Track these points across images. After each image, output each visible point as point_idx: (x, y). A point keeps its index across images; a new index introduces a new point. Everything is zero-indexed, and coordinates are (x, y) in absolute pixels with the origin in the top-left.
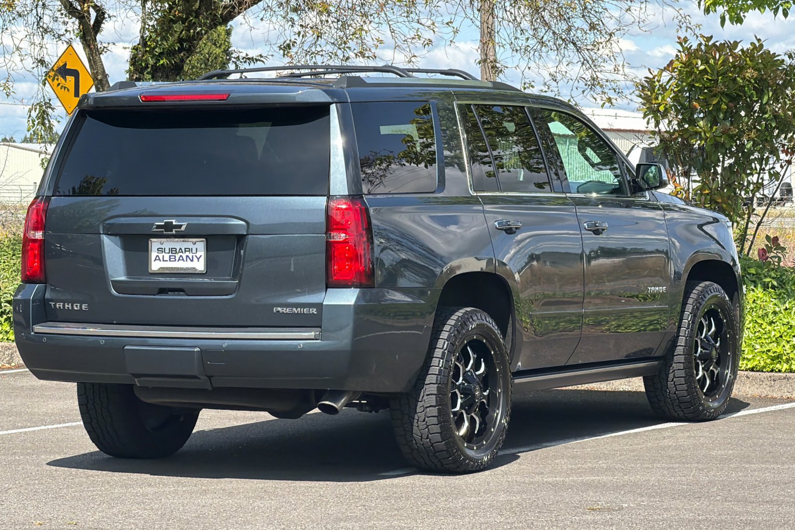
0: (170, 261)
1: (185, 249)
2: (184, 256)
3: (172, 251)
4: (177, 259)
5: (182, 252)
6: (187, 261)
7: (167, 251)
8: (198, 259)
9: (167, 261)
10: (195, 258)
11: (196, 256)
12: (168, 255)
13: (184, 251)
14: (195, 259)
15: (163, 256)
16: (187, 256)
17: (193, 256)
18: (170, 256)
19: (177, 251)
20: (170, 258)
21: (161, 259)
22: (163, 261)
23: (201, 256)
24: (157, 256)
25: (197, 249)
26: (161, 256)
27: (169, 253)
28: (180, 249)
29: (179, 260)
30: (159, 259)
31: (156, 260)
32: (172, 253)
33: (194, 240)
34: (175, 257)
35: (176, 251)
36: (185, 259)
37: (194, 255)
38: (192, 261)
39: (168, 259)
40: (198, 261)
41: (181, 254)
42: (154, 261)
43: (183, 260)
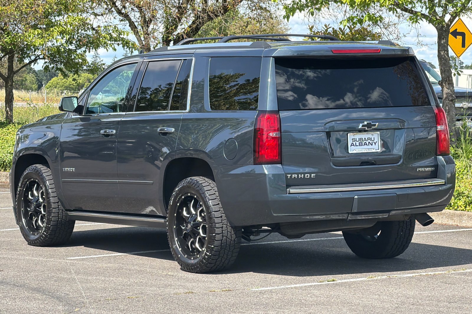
0: (360, 146)
1: (368, 138)
2: (367, 142)
4: (363, 144)
5: (366, 140)
6: (369, 145)
7: (358, 140)
8: (375, 144)
9: (358, 146)
10: (373, 143)
13: (367, 140)
15: (356, 143)
16: (369, 143)
17: (372, 142)
18: (359, 143)
19: (363, 140)
20: (359, 144)
22: (356, 146)
23: (376, 142)
24: (352, 143)
25: (374, 138)
26: (354, 143)
28: (365, 138)
29: (364, 145)
30: (354, 145)
31: (351, 145)
32: (360, 141)
33: (373, 133)
34: (362, 143)
35: (362, 140)
36: (368, 144)
38: (372, 145)
39: (358, 145)
40: (375, 145)
41: (365, 141)
42: (351, 146)
43: (367, 145)
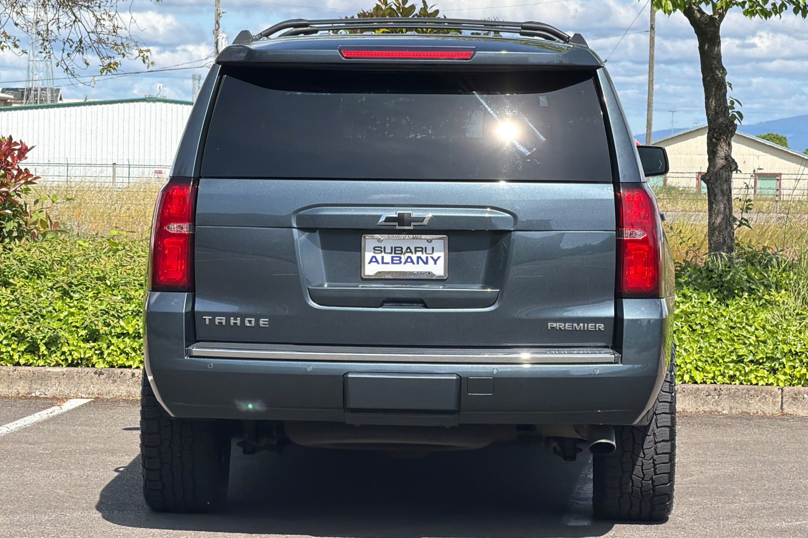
0: (393, 263)
1: (416, 248)
2: (414, 257)
3: (395, 250)
4: (403, 260)
5: (411, 252)
6: (418, 263)
7: (388, 250)
8: (435, 261)
9: (388, 263)
10: (430, 259)
11: (432, 258)
12: (390, 256)
13: (413, 251)
14: (431, 261)
15: (383, 257)
16: (419, 258)
17: (427, 258)
18: (393, 257)
19: (404, 251)
20: (393, 260)
21: (380, 261)
22: (383, 263)
23: (439, 257)
24: (373, 257)
25: (433, 248)
26: (379, 257)
27: (391, 253)
28: (409, 248)
29: (406, 262)
30: (377, 261)
31: (371, 262)
32: (395, 253)
33: (429, 237)
34: (400, 258)
35: (402, 250)
36: (415, 261)
37: (429, 256)
38: (426, 263)
39: (390, 261)
40: (435, 263)
41: (410, 254)
42: (369, 263)
43: (412, 262)
